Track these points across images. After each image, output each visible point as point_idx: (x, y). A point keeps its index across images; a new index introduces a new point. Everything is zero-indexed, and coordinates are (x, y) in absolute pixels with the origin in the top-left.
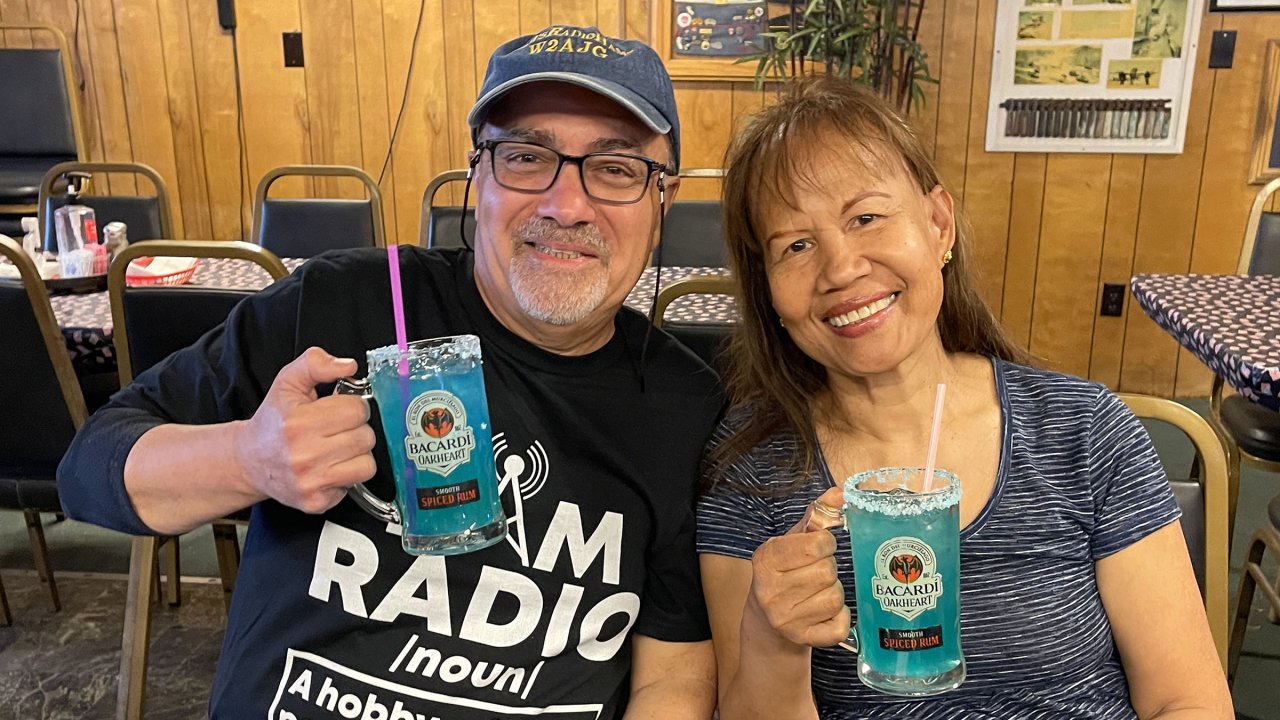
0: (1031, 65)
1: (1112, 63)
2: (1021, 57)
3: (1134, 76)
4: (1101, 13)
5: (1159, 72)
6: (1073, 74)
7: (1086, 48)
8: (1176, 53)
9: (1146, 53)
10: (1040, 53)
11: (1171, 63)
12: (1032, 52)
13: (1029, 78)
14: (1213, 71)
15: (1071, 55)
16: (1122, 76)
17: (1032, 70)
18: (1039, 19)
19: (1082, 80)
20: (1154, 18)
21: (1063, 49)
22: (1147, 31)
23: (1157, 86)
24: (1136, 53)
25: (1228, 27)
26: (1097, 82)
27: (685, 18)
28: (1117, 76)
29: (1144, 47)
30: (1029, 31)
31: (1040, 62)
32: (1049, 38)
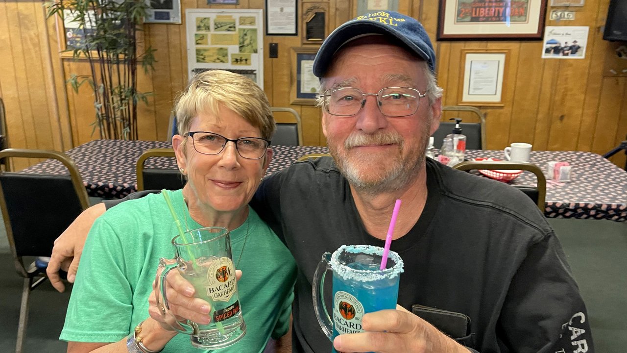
0: (202, 55)
1: (233, 55)
2: (198, 52)
3: (241, 60)
4: (225, 35)
5: (250, 59)
6: (218, 59)
7: (221, 49)
8: (256, 51)
9: (244, 51)
10: (205, 50)
11: (253, 55)
12: (202, 50)
13: (202, 60)
14: (271, 59)
15: (217, 51)
16: (237, 60)
17: (202, 57)
18: (203, 37)
19: (222, 61)
20: (245, 37)
21: (214, 49)
22: (243, 43)
23: (250, 64)
24: (240, 51)
25: (275, 42)
26: (227, 62)
27: (70, 34)
28: (235, 60)
29: (243, 49)
30: (199, 42)
31: (206, 54)
32: (207, 44)
